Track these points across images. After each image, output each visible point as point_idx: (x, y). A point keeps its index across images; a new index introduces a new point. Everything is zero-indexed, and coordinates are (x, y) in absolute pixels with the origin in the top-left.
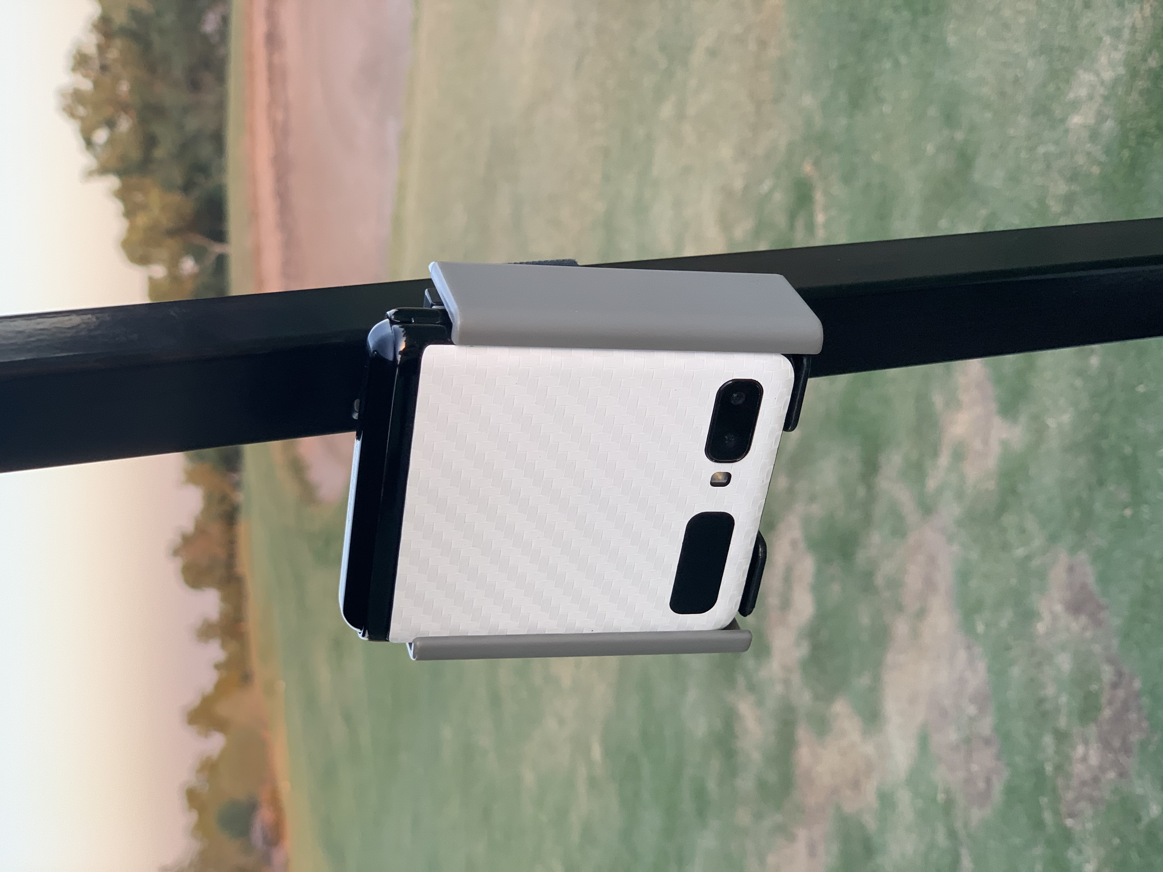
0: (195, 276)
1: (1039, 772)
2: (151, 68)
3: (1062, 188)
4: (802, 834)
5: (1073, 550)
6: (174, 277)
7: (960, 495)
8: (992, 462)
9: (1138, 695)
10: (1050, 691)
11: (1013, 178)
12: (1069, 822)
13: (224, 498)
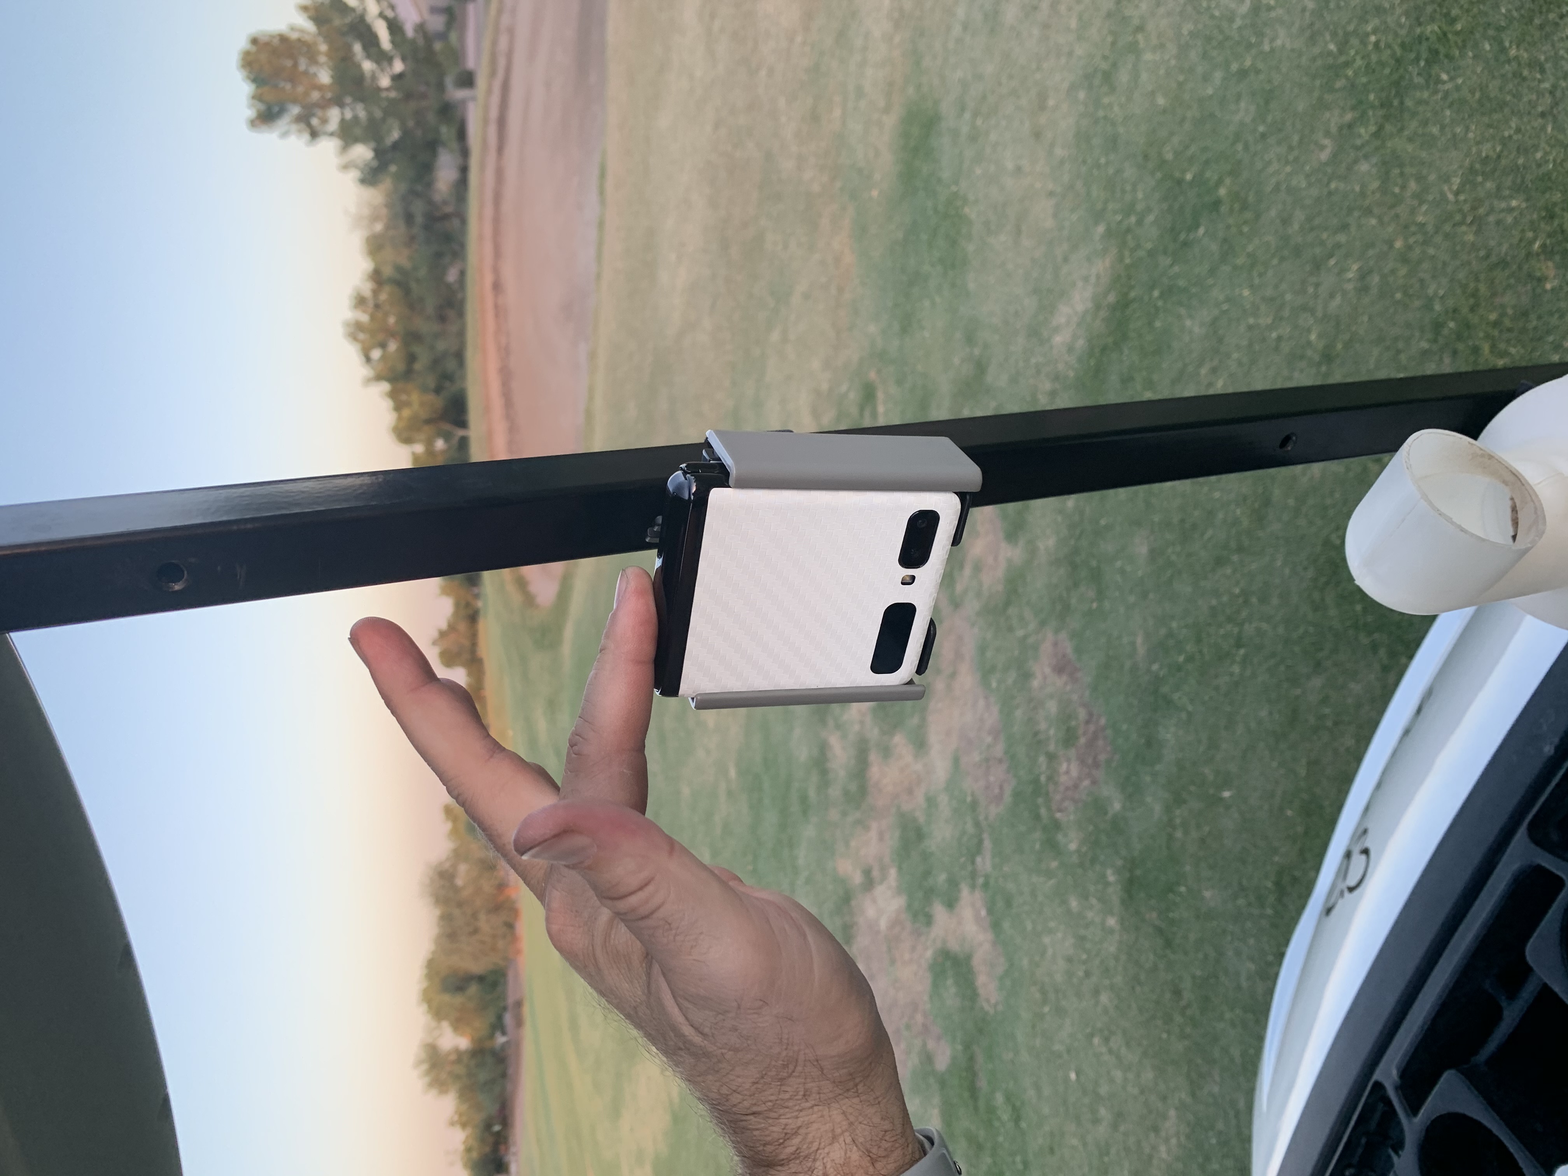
0: (443, 452)
1: (1036, 781)
2: (411, 306)
3: (1048, 386)
4: (874, 825)
5: (1057, 631)
6: (430, 451)
7: (978, 595)
8: (1000, 573)
9: (1103, 729)
10: (1043, 726)
11: (1014, 380)
12: (1058, 815)
13: (468, 605)
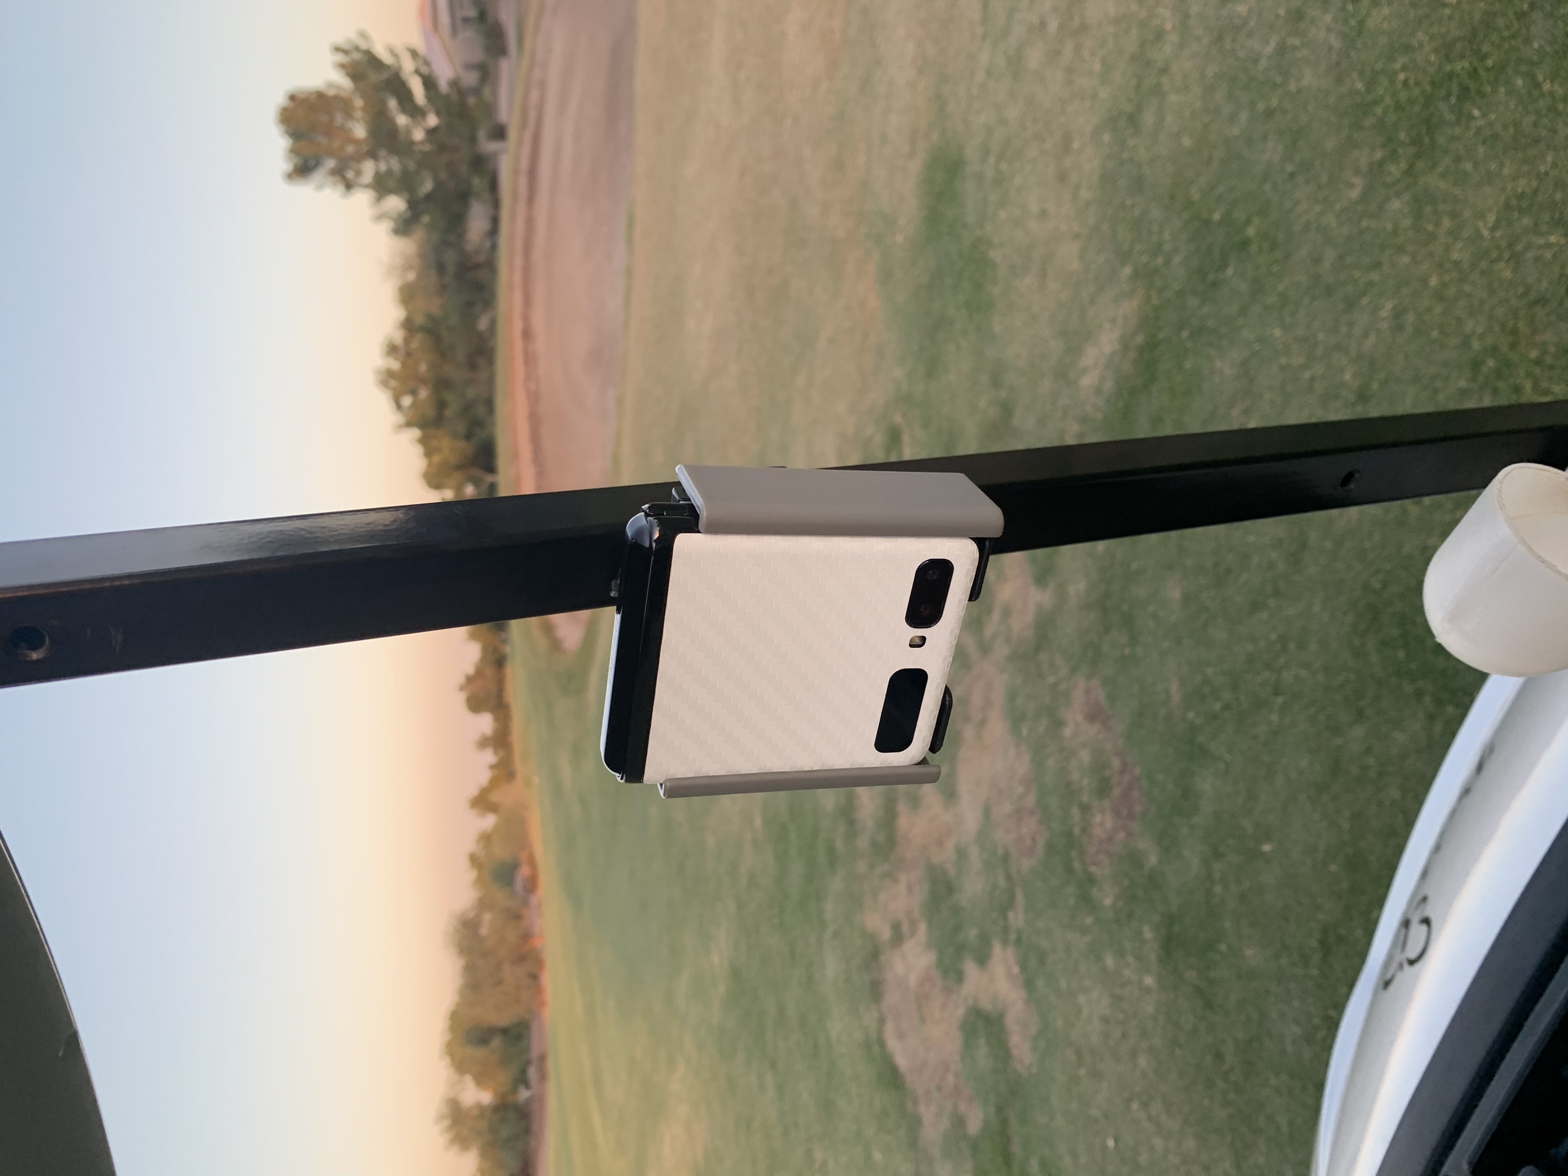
1: (1069, 834)
2: (442, 354)
3: (1075, 426)
4: (903, 878)
5: (1089, 678)
7: (1008, 640)
8: (1029, 617)
9: (1138, 779)
10: (1075, 776)
11: (1041, 423)
12: (1093, 869)
13: (495, 650)
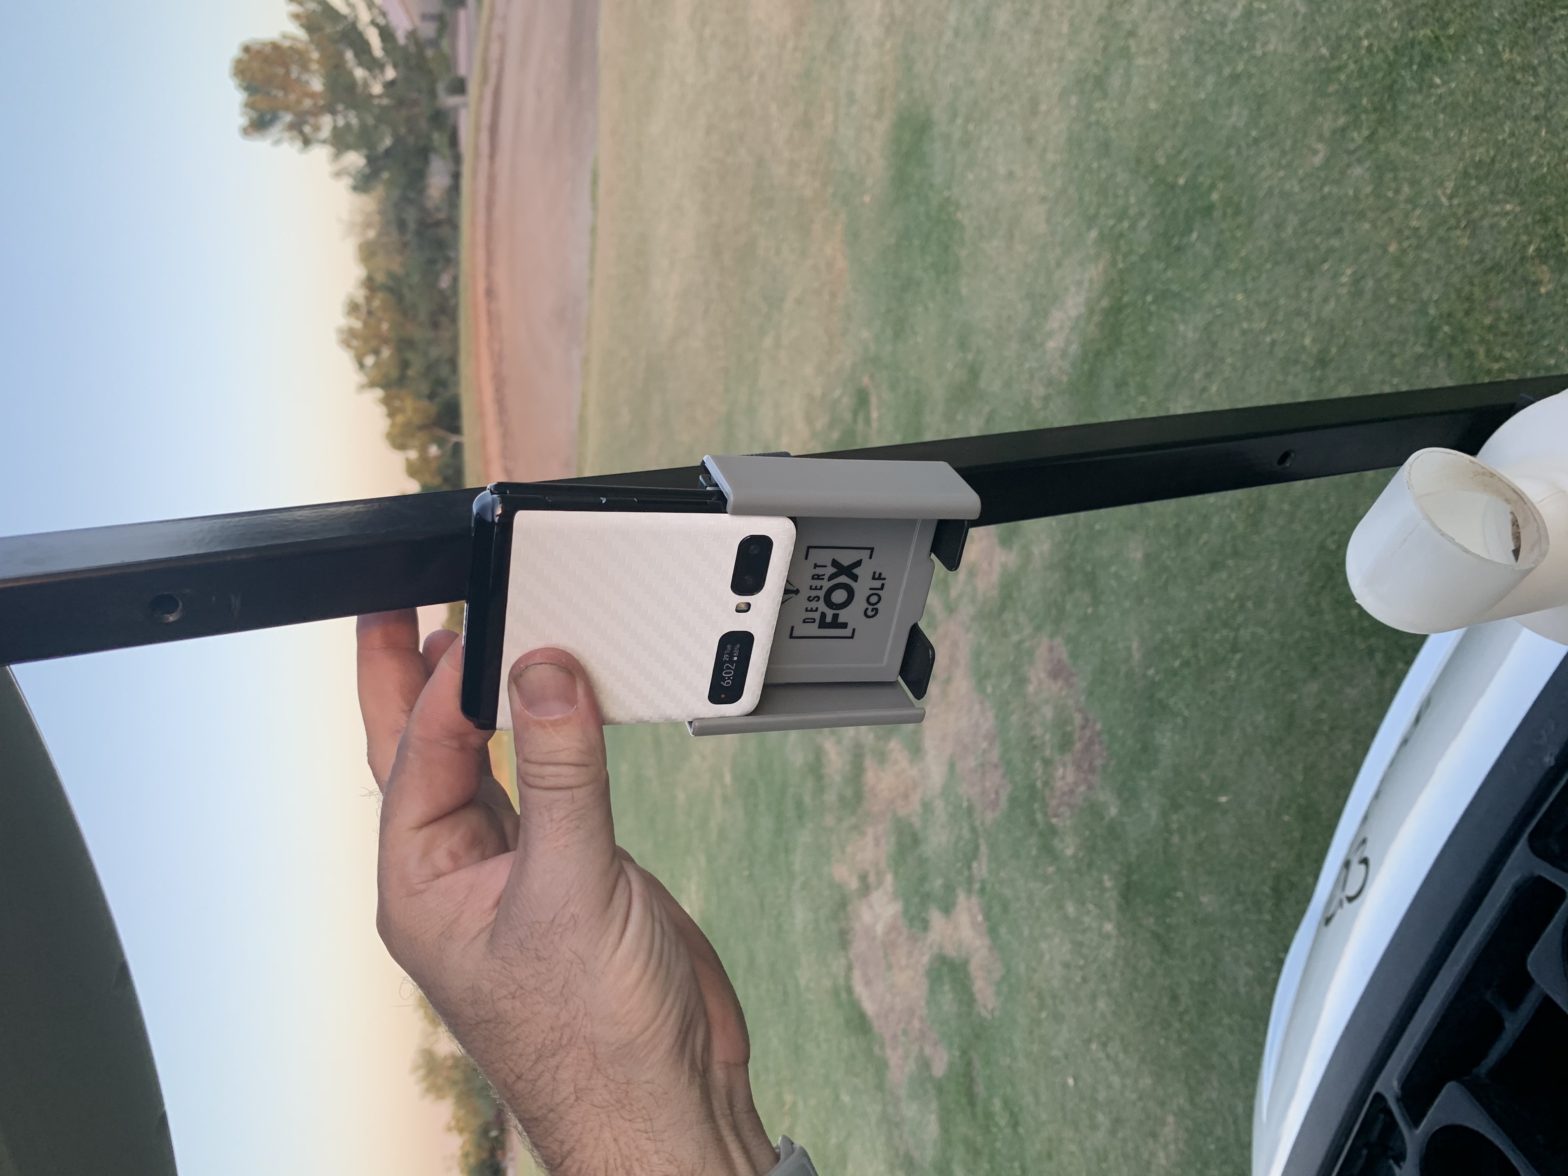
0: (437, 458)
1: (1032, 787)
2: (405, 313)
3: (1041, 391)
4: (870, 831)
5: (1052, 636)
6: (424, 457)
7: (973, 600)
8: (995, 578)
9: (1099, 734)
10: (1038, 731)
11: (1007, 385)
12: (1054, 821)
